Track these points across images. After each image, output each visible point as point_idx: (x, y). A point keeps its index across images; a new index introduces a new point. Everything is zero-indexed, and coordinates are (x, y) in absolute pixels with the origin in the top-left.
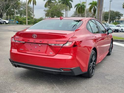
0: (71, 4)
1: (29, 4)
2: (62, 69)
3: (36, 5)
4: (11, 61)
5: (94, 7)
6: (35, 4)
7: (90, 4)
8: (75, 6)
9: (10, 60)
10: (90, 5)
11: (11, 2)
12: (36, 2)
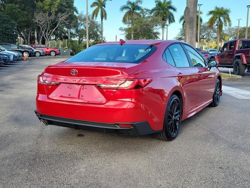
0: (172, 15)
1: (95, 18)
2: (117, 124)
3: (106, 19)
4: (37, 115)
5: (218, 19)
6: (104, 17)
7: (211, 13)
8: (181, 19)
9: (36, 113)
10: (211, 16)
11: (60, 16)
12: (106, 14)
